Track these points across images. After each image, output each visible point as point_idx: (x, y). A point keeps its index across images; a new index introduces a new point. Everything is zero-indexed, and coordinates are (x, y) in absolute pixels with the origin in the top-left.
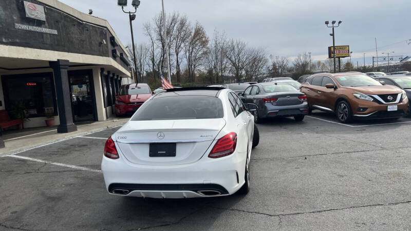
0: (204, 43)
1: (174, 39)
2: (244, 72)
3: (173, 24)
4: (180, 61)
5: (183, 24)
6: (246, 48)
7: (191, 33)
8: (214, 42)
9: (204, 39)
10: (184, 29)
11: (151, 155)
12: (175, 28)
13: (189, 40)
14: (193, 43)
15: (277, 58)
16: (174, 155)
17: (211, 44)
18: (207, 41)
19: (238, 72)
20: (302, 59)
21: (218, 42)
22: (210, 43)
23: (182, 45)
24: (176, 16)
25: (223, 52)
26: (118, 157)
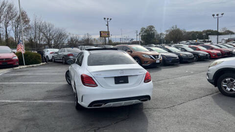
0: (27, 22)
1: (4, 17)
2: (53, 42)
3: (3, 7)
4: (8, 32)
5: (10, 7)
6: (54, 28)
7: (16, 14)
8: (34, 22)
9: (26, 19)
10: (11, 11)
11: (116, 83)
12: (5, 10)
13: (15, 19)
14: (18, 21)
15: (73, 34)
16: (128, 82)
17: (32, 23)
18: (29, 21)
19: (49, 42)
20: (87, 37)
21: (36, 22)
22: (30, 22)
23: (10, 22)
24: (5, 2)
25: (40, 29)
26: (97, 86)
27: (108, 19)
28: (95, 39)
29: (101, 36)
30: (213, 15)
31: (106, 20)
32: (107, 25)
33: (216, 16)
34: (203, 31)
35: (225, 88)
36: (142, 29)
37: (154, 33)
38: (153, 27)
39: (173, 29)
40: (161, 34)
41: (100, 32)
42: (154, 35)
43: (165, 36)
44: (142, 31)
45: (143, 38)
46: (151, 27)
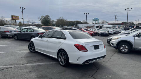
11: (95, 49)
16: (99, 48)
26: (88, 51)
27: (23, 8)
28: (7, 21)
29: (12, 19)
30: (84, 13)
31: (21, 8)
32: (23, 12)
33: (85, 14)
34: (75, 21)
35: (122, 50)
36: (42, 17)
37: (49, 20)
38: (49, 16)
39: (60, 19)
40: (53, 21)
41: (12, 16)
42: (49, 21)
43: (55, 22)
44: (42, 18)
45: (42, 22)
46: (48, 16)
